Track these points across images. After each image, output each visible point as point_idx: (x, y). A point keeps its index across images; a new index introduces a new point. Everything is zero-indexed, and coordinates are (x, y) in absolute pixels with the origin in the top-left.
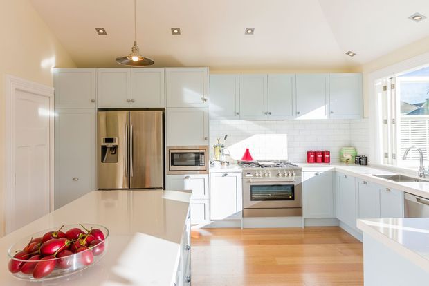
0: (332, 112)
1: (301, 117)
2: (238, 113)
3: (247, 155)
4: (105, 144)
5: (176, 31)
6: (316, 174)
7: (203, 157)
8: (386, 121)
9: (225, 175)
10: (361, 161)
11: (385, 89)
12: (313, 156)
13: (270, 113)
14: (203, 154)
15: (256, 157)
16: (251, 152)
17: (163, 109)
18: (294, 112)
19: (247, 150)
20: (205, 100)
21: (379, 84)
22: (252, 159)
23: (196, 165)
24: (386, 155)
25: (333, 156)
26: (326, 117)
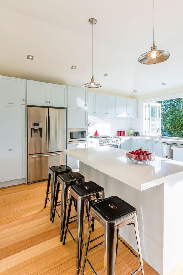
0: (128, 115)
1: (119, 116)
2: (95, 113)
3: (96, 134)
4: (33, 127)
5: (74, 68)
6: (125, 140)
7: (85, 134)
8: (146, 119)
9: (92, 143)
10: (136, 134)
11: (146, 107)
12: (122, 133)
13: (107, 114)
14: (85, 132)
15: (100, 134)
16: (98, 132)
17: (65, 108)
18: (116, 114)
19: (97, 131)
20: (86, 105)
21: (144, 104)
22: (99, 135)
23: (81, 138)
24: (145, 132)
25: (126, 133)
26: (126, 117)
